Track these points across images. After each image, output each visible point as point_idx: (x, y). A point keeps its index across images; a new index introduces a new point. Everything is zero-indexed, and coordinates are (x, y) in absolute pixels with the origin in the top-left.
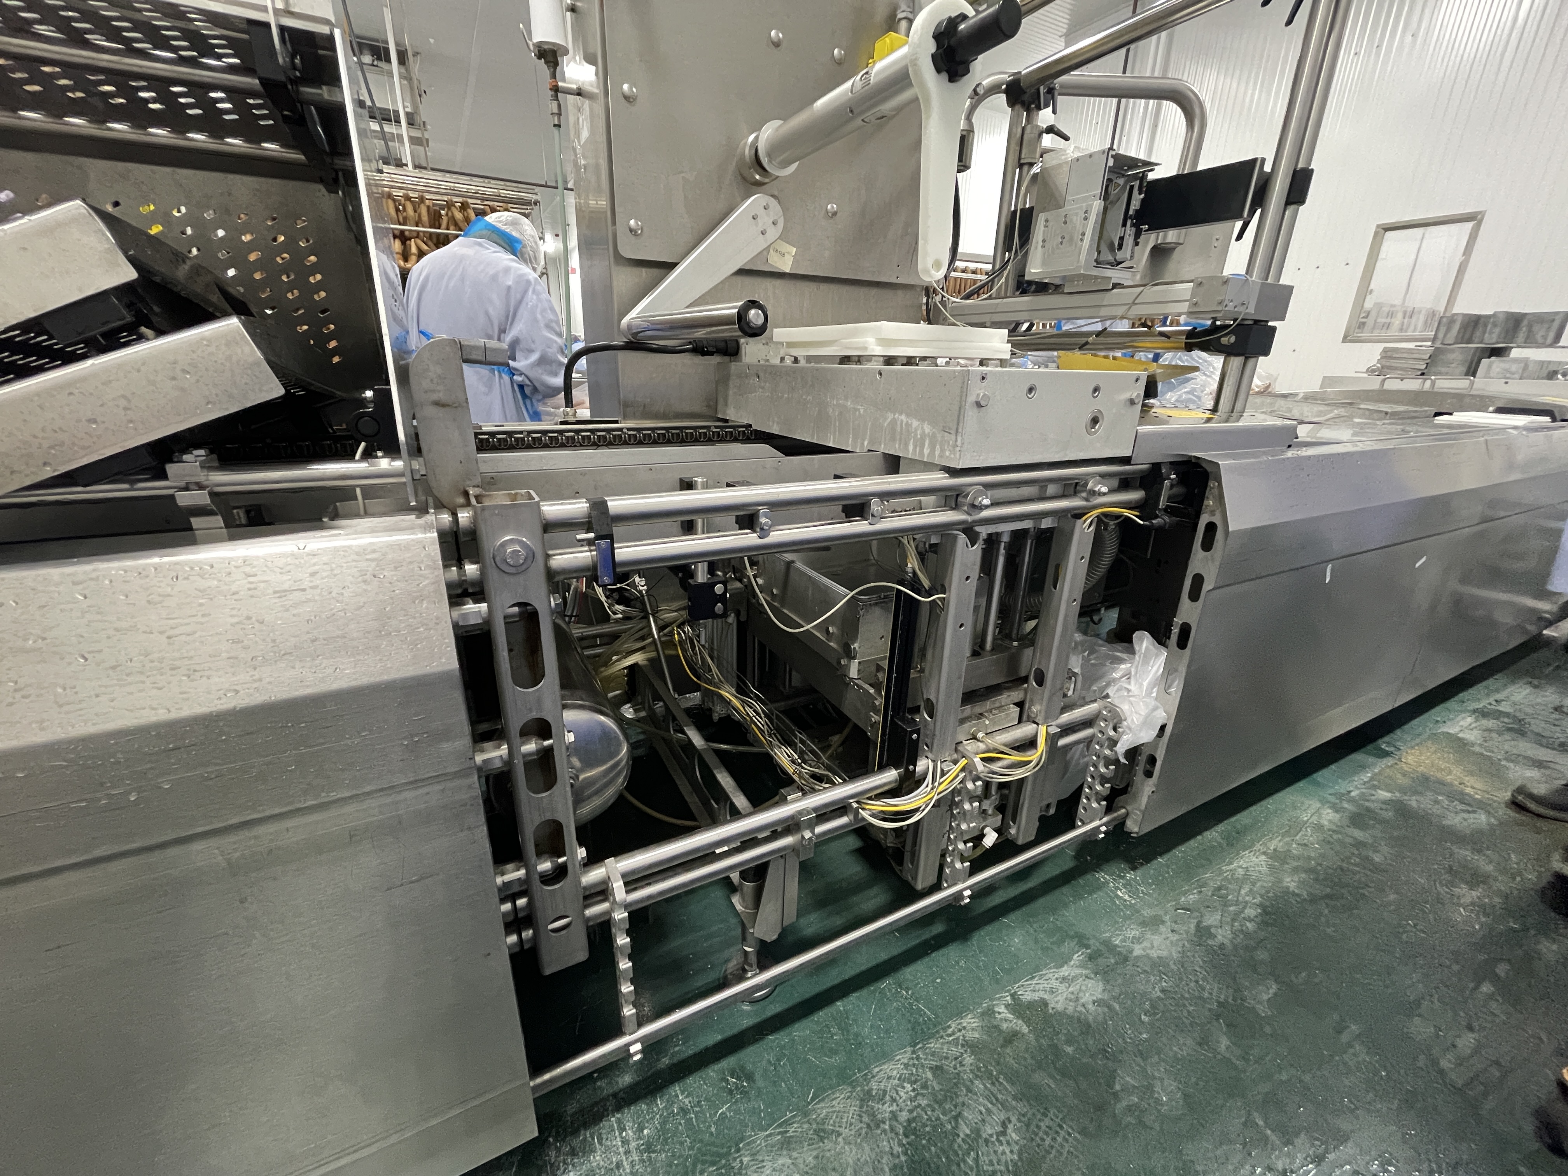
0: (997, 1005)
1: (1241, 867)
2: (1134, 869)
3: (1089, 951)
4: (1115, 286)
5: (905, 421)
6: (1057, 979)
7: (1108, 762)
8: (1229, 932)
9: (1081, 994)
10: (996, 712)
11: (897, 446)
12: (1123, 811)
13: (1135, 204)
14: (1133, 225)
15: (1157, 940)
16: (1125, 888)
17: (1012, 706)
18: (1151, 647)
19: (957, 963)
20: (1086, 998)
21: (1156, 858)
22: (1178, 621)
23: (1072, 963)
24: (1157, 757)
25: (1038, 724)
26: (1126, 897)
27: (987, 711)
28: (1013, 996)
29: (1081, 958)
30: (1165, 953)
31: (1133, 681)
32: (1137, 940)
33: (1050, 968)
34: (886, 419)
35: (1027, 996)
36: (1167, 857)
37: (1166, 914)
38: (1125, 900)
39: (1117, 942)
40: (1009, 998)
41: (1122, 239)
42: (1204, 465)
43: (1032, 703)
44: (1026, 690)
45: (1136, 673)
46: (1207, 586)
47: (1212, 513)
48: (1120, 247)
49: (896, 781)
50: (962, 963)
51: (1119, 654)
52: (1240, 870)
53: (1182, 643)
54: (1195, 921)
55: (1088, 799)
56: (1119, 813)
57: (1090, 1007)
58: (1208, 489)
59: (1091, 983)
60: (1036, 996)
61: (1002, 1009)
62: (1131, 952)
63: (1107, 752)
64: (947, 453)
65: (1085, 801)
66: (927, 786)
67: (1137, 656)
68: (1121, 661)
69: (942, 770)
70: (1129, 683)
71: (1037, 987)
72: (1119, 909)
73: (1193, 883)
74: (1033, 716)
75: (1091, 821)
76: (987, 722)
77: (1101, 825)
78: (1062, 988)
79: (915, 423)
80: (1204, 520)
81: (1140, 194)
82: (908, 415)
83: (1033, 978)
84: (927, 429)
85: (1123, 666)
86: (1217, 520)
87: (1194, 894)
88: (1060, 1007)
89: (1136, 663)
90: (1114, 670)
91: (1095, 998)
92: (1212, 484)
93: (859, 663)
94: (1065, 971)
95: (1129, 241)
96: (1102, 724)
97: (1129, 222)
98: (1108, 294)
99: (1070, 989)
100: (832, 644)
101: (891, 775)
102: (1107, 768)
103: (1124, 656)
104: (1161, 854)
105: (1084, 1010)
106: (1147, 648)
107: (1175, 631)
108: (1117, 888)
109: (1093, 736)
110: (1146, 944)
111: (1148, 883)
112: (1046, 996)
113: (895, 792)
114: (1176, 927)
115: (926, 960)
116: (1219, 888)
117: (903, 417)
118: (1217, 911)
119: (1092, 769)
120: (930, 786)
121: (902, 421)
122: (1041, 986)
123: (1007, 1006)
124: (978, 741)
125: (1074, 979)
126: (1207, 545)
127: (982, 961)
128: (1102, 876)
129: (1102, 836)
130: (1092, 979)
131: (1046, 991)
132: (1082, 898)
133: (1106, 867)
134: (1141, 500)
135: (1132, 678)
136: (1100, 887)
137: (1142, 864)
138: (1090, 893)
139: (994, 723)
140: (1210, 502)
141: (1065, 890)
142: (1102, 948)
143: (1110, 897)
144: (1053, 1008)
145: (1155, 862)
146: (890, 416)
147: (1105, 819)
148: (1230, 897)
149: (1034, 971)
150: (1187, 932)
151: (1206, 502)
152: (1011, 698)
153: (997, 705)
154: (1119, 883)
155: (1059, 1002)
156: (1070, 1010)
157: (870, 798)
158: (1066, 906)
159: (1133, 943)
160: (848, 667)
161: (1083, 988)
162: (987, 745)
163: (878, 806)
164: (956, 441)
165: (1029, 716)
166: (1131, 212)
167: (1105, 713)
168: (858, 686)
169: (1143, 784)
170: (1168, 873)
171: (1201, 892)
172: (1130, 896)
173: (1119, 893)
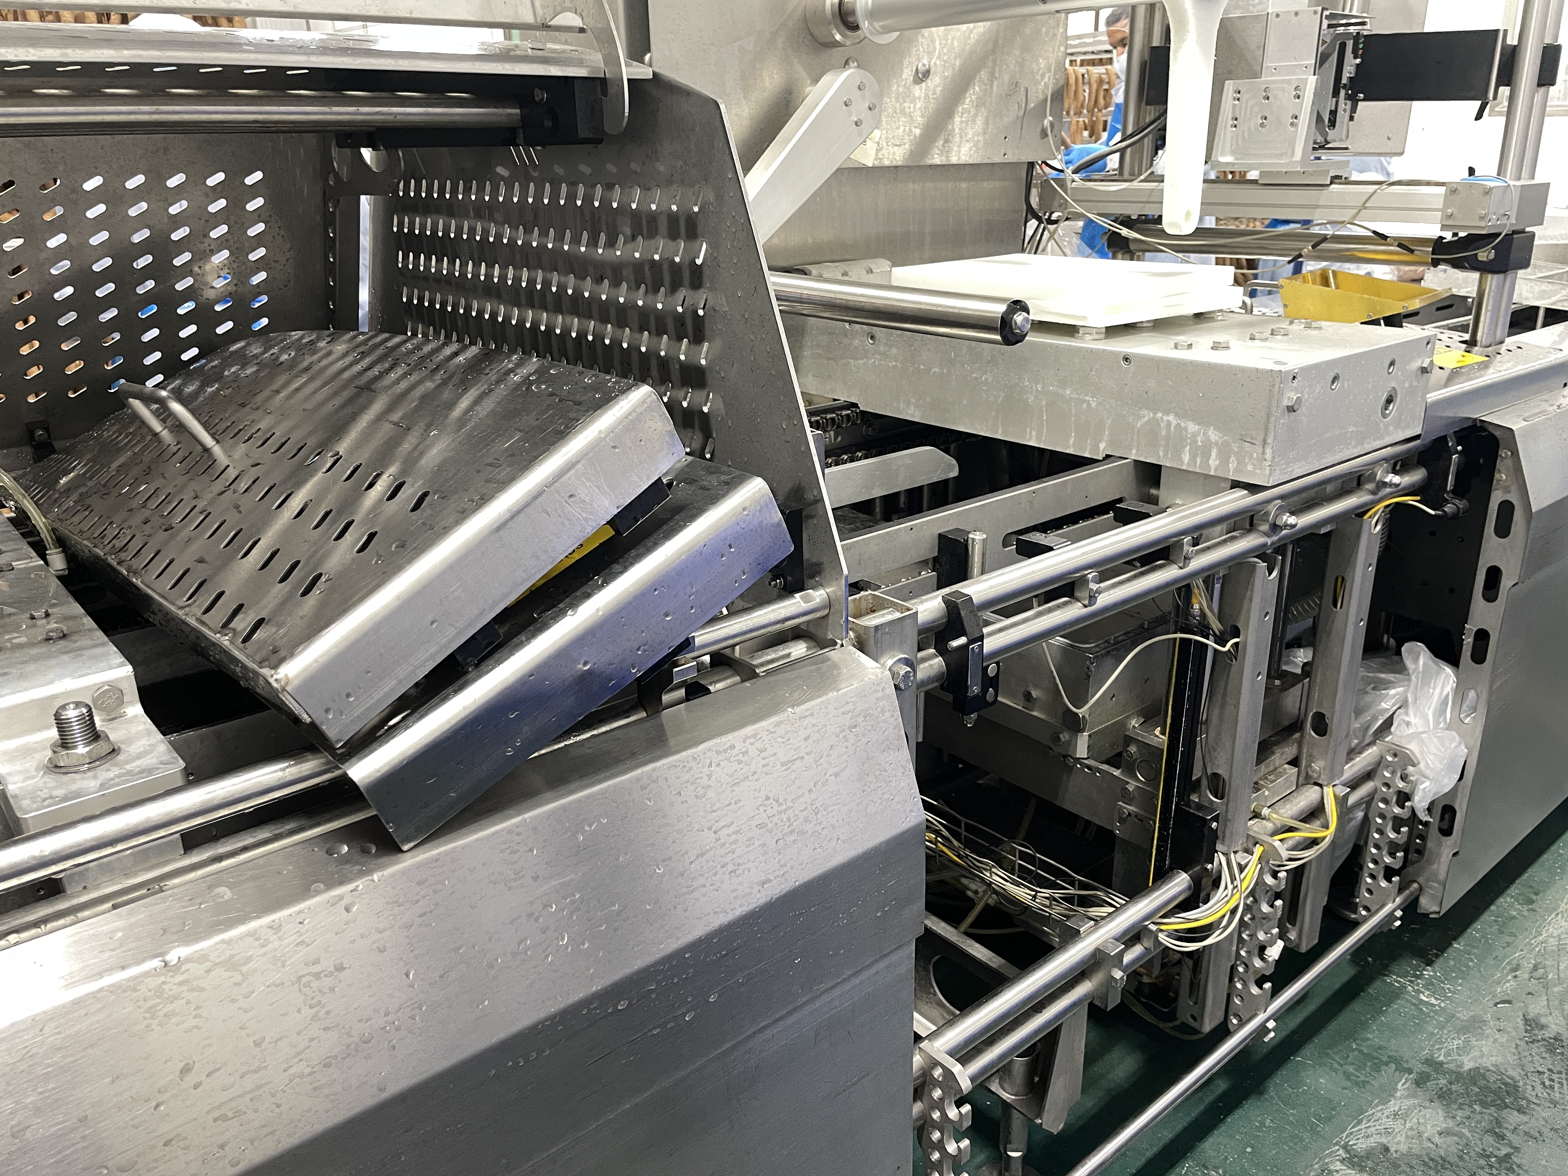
0: (1331, 1162)
1: (1552, 936)
2: (1430, 963)
3: (1411, 1076)
4: (1335, 179)
5: (1174, 422)
6: (1388, 1117)
7: (1398, 822)
8: (1561, 1018)
9: (1422, 1128)
10: (1272, 777)
11: (1161, 454)
12: (1415, 885)
13: (1349, 71)
14: (1348, 97)
15: (1485, 1045)
16: (1428, 989)
17: (1286, 766)
18: (1431, 663)
19: (1263, 1124)
20: (1429, 1131)
21: (1451, 944)
22: (1471, 627)
23: (1398, 1094)
24: (1457, 808)
25: (1321, 786)
26: (1433, 1001)
27: (1261, 779)
28: (1345, 1147)
29: (1406, 1086)
30: (1500, 1060)
31: (1411, 711)
32: (1463, 1050)
33: (1377, 1106)
34: (1140, 417)
35: (1361, 1145)
36: (1462, 940)
37: (1486, 1013)
38: (1433, 1005)
39: (1441, 1058)
40: (1341, 1152)
41: (1334, 113)
42: (1491, 429)
43: (1311, 759)
44: (1300, 744)
45: (1416, 699)
46: (1506, 583)
47: (1507, 490)
48: (1333, 123)
49: (1189, 888)
50: (1268, 1122)
51: (1383, 676)
52: (1552, 940)
53: (1479, 656)
54: (1521, 1014)
55: (1373, 877)
56: (1412, 889)
57: (1437, 1139)
58: (1499, 458)
59: (1428, 1113)
60: (1372, 1142)
61: (1338, 1166)
62: (1461, 1066)
63: (1397, 810)
64: (1250, 468)
65: (1369, 880)
66: (1226, 888)
67: (1413, 678)
68: (1387, 685)
69: (1239, 865)
70: (1407, 714)
71: (1369, 1131)
72: (1429, 1017)
73: (1504, 969)
74: (1315, 775)
75: (1383, 906)
76: (1267, 793)
77: (1395, 910)
78: (1398, 1125)
79: (1192, 427)
80: (1496, 498)
81: (1355, 57)
82: (1177, 415)
83: (1359, 1122)
84: (1214, 435)
85: (1392, 692)
86: (1513, 497)
87: (1509, 981)
88: (1403, 1148)
89: (1413, 684)
90: (1383, 698)
91: (1439, 1129)
92: (1503, 453)
93: (1090, 736)
94: (1393, 1105)
95: (1343, 116)
96: (1387, 774)
97: (1342, 93)
98: (1325, 192)
99: (1408, 1126)
100: (1035, 713)
101: (1180, 882)
102: (1398, 832)
103: (1390, 677)
104: (1455, 938)
105: (1432, 1145)
106: (1424, 664)
107: (1468, 640)
108: (1419, 992)
109: (1375, 791)
110: (1475, 1053)
111: (1453, 977)
112: (1384, 1140)
113: (1190, 902)
114: (1502, 1025)
115: (1223, 1128)
116: (1535, 968)
117: (1171, 417)
118: (1541, 996)
119: (1376, 836)
120: (1230, 887)
121: (1169, 423)
122: (1373, 1129)
123: (1342, 1161)
124: (1263, 819)
125: (1409, 1110)
126: (1503, 530)
127: (1292, 1115)
128: (1394, 980)
129: (1398, 923)
130: (1428, 1108)
131: (1380, 1134)
132: (1382, 1012)
133: (1395, 967)
134: (1423, 480)
135: (1410, 706)
136: (1397, 994)
137: (1437, 956)
138: (1388, 1005)
139: (1274, 794)
140: (1502, 476)
141: (1356, 1006)
142: (1427, 1069)
143: (1415, 1005)
144: (1396, 1152)
145: (1450, 950)
146: (1147, 415)
147: (1398, 900)
148: (1550, 976)
149: (1358, 1114)
150: (1516, 1028)
151: (1497, 476)
152: (1284, 757)
153: (1271, 768)
154: (1418, 985)
155: (1400, 1144)
156: (1416, 1150)
157: (1162, 917)
158: (1364, 1025)
159: (1459, 1055)
160: (1072, 744)
161: (1421, 1120)
162: (1274, 824)
163: (1177, 923)
164: (1264, 453)
165: (1308, 776)
166: (1344, 81)
167: (1390, 759)
168: (1089, 767)
169: (1440, 844)
170: (1472, 961)
171: (1516, 977)
172: (1436, 999)
173: (1422, 997)
